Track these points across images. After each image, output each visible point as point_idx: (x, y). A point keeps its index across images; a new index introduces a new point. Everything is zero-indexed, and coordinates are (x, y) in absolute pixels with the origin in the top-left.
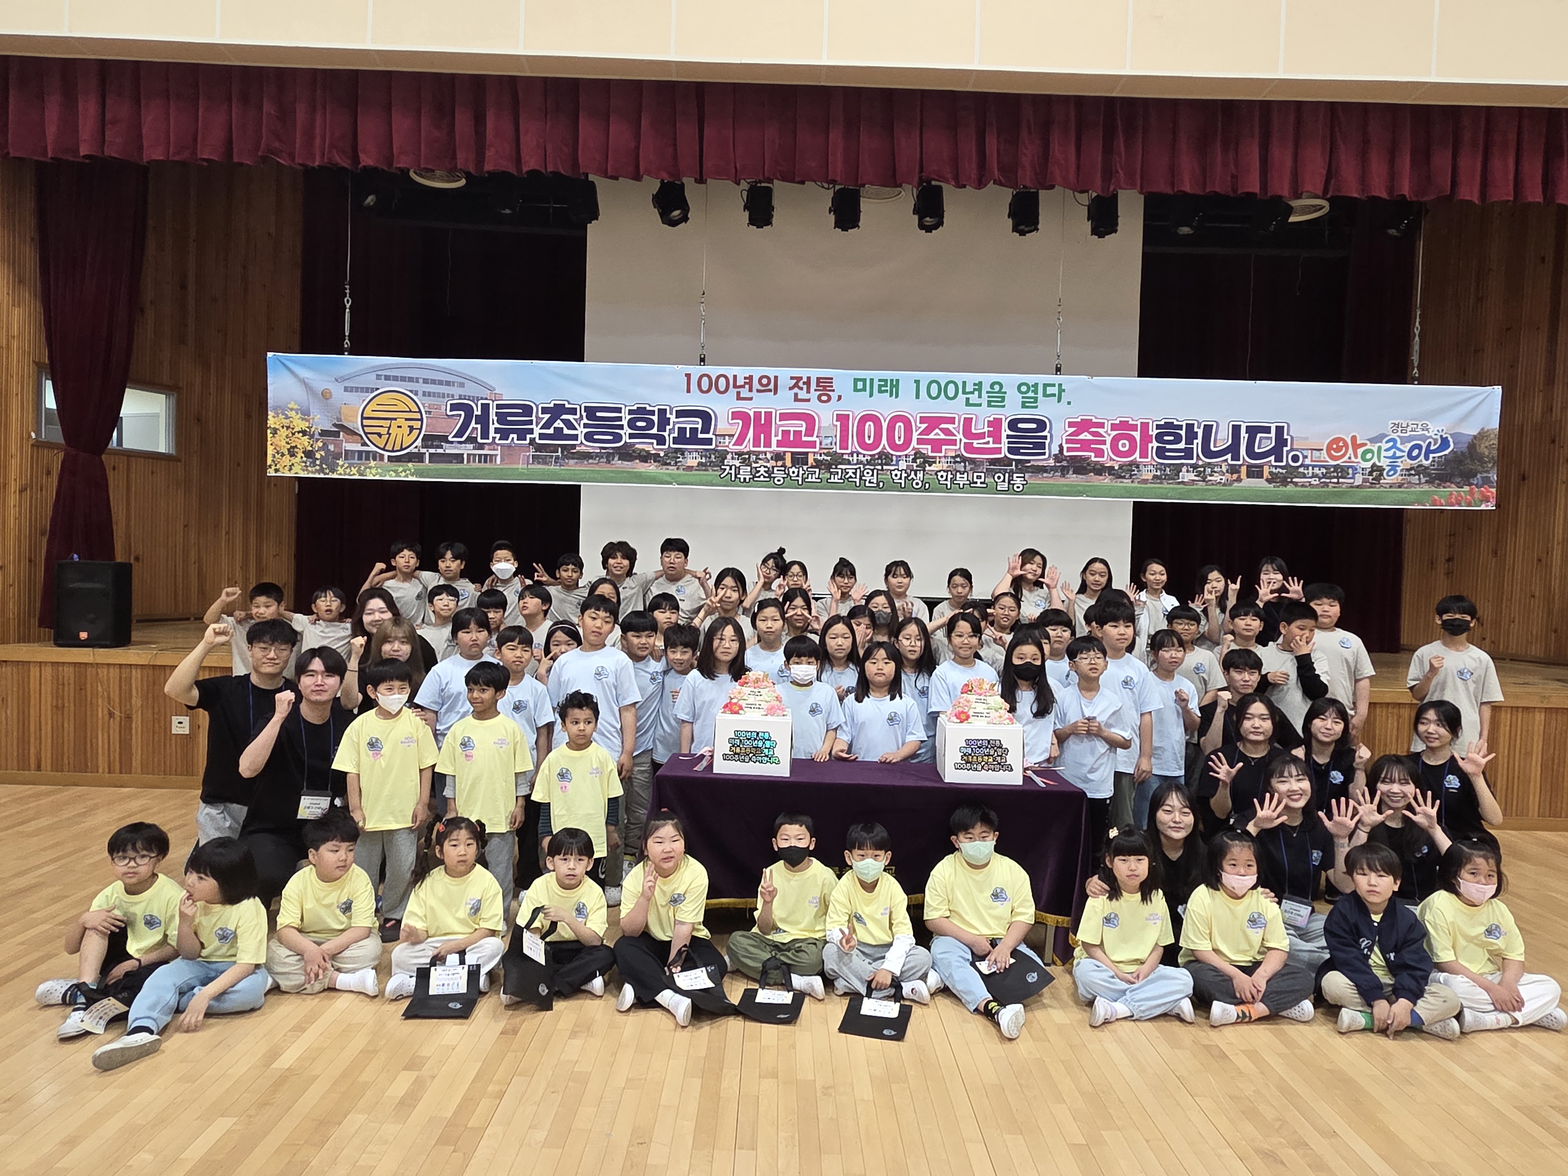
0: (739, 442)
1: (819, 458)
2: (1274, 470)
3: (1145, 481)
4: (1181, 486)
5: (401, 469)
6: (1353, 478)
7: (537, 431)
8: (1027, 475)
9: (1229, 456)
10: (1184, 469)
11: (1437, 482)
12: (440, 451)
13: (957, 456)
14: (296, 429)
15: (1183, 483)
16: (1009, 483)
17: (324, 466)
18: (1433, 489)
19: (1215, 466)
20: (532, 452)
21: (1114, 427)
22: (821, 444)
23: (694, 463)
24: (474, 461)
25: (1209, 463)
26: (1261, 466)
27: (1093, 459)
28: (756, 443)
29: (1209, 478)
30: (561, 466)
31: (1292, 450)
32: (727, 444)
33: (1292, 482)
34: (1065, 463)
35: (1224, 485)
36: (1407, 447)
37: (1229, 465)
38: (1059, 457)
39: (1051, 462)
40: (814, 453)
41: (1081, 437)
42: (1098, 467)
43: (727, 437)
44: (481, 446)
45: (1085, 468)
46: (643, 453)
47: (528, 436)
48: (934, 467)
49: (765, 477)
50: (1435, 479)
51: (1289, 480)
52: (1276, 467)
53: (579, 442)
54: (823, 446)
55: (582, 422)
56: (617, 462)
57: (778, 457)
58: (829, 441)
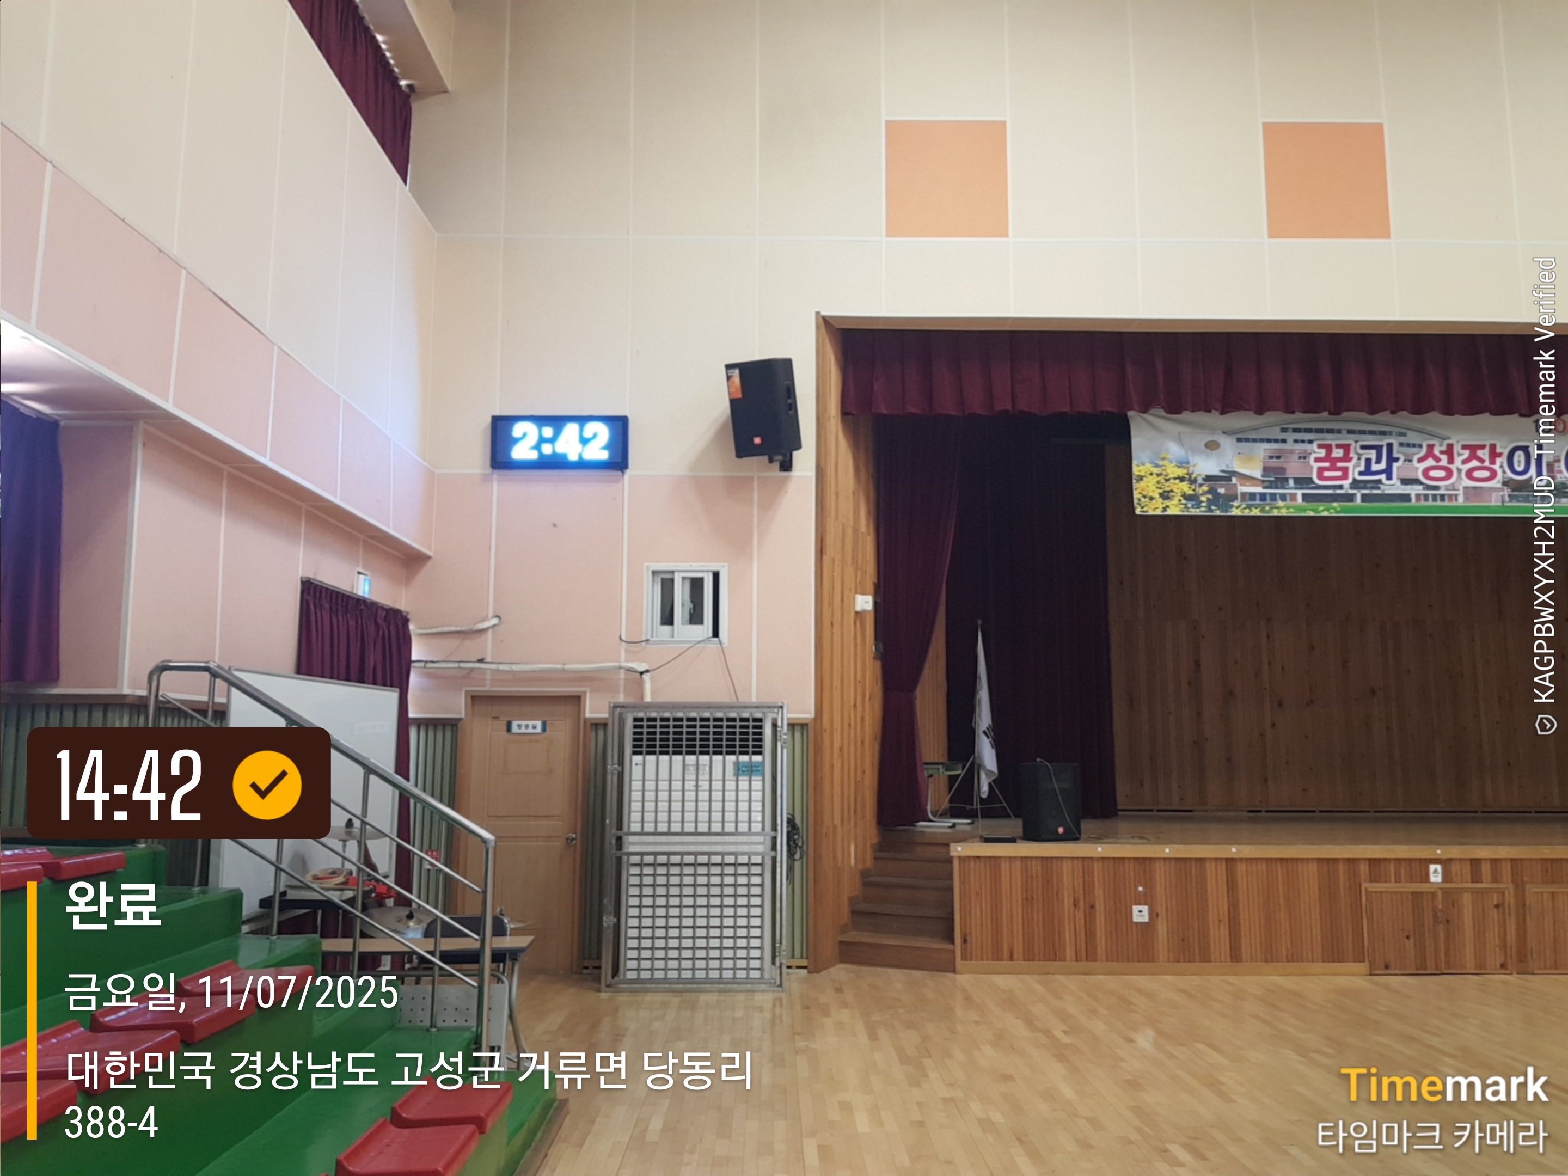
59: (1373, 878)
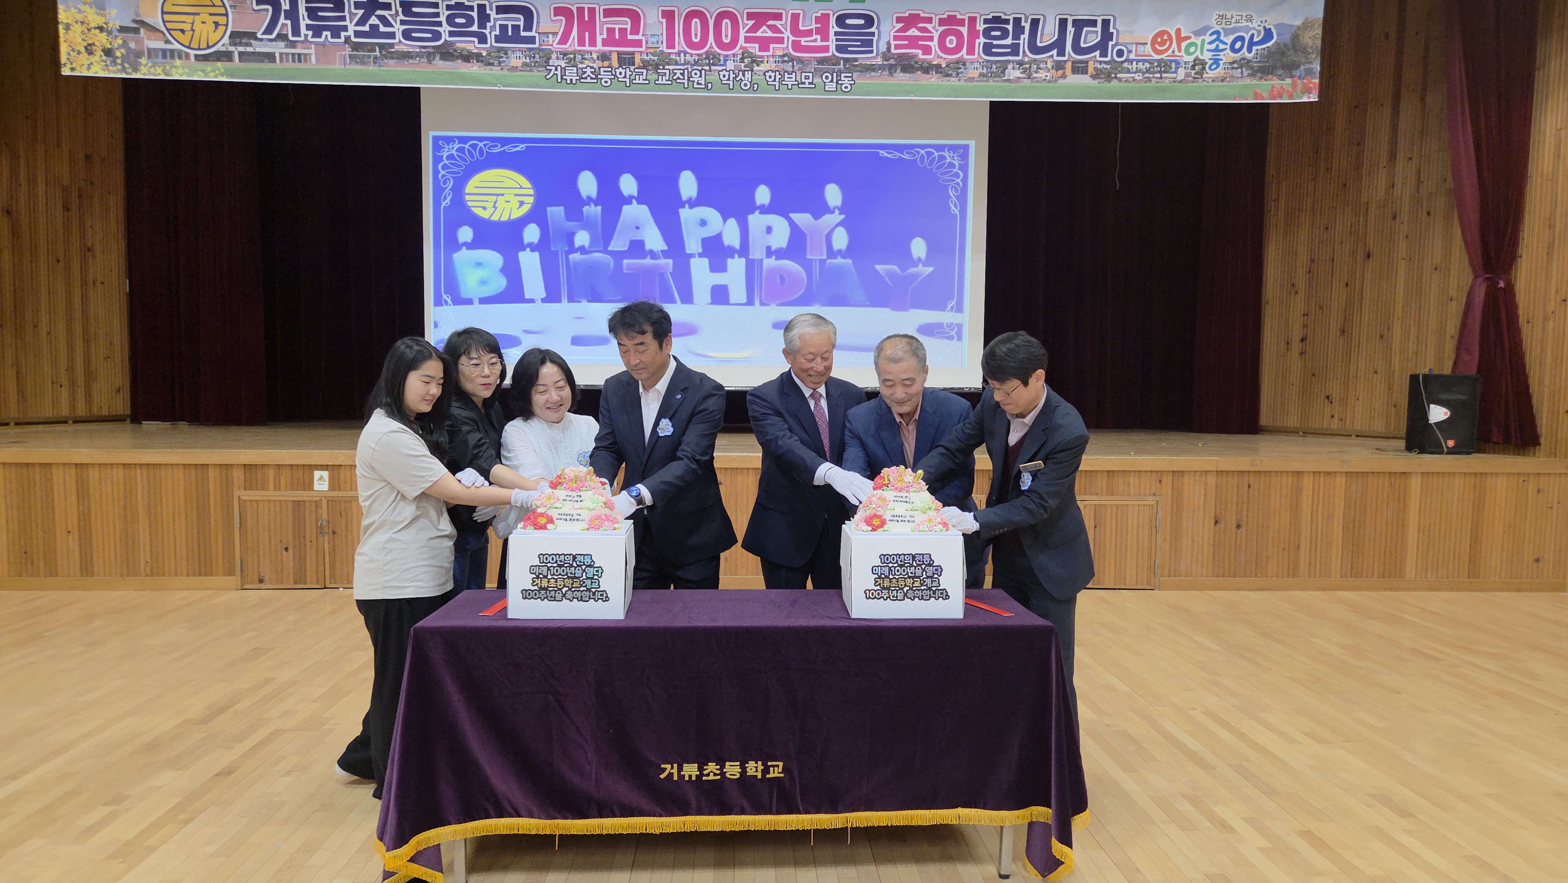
0: (564, 40)
1: (646, 58)
2: (1099, 66)
3: (971, 79)
4: (1007, 84)
5: (209, 69)
6: (1175, 72)
7: (352, 28)
8: (855, 75)
9: (1055, 52)
10: (1010, 66)
11: (1259, 74)
12: (249, 49)
13: (784, 56)
14: (92, 25)
15: (1008, 80)
16: (837, 83)
17: (126, 65)
18: (1255, 82)
19: (1040, 62)
20: (348, 50)
21: (942, 22)
22: (647, 43)
23: (518, 63)
24: (287, 61)
25: (1035, 60)
26: (1086, 62)
27: (921, 56)
28: (581, 43)
29: (1035, 75)
30: (380, 66)
31: (1117, 44)
32: (551, 42)
33: (1116, 77)
34: (892, 62)
35: (1049, 82)
36: (1229, 40)
37: (1055, 61)
38: (887, 55)
39: (879, 61)
40: (641, 52)
41: (910, 33)
42: (925, 65)
43: (550, 36)
44: (293, 44)
45: (912, 67)
46: (465, 53)
47: (343, 34)
48: (763, 67)
49: (592, 78)
50: (1257, 71)
51: (1113, 76)
52: (1101, 62)
53: (397, 41)
54: (650, 45)
55: (398, 19)
56: (438, 62)
57: (604, 57)
58: (655, 39)
59: (249, 486)
